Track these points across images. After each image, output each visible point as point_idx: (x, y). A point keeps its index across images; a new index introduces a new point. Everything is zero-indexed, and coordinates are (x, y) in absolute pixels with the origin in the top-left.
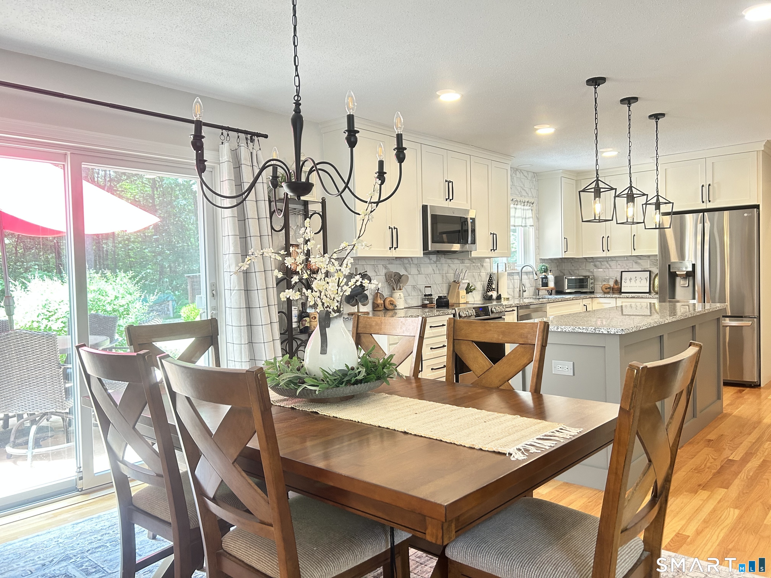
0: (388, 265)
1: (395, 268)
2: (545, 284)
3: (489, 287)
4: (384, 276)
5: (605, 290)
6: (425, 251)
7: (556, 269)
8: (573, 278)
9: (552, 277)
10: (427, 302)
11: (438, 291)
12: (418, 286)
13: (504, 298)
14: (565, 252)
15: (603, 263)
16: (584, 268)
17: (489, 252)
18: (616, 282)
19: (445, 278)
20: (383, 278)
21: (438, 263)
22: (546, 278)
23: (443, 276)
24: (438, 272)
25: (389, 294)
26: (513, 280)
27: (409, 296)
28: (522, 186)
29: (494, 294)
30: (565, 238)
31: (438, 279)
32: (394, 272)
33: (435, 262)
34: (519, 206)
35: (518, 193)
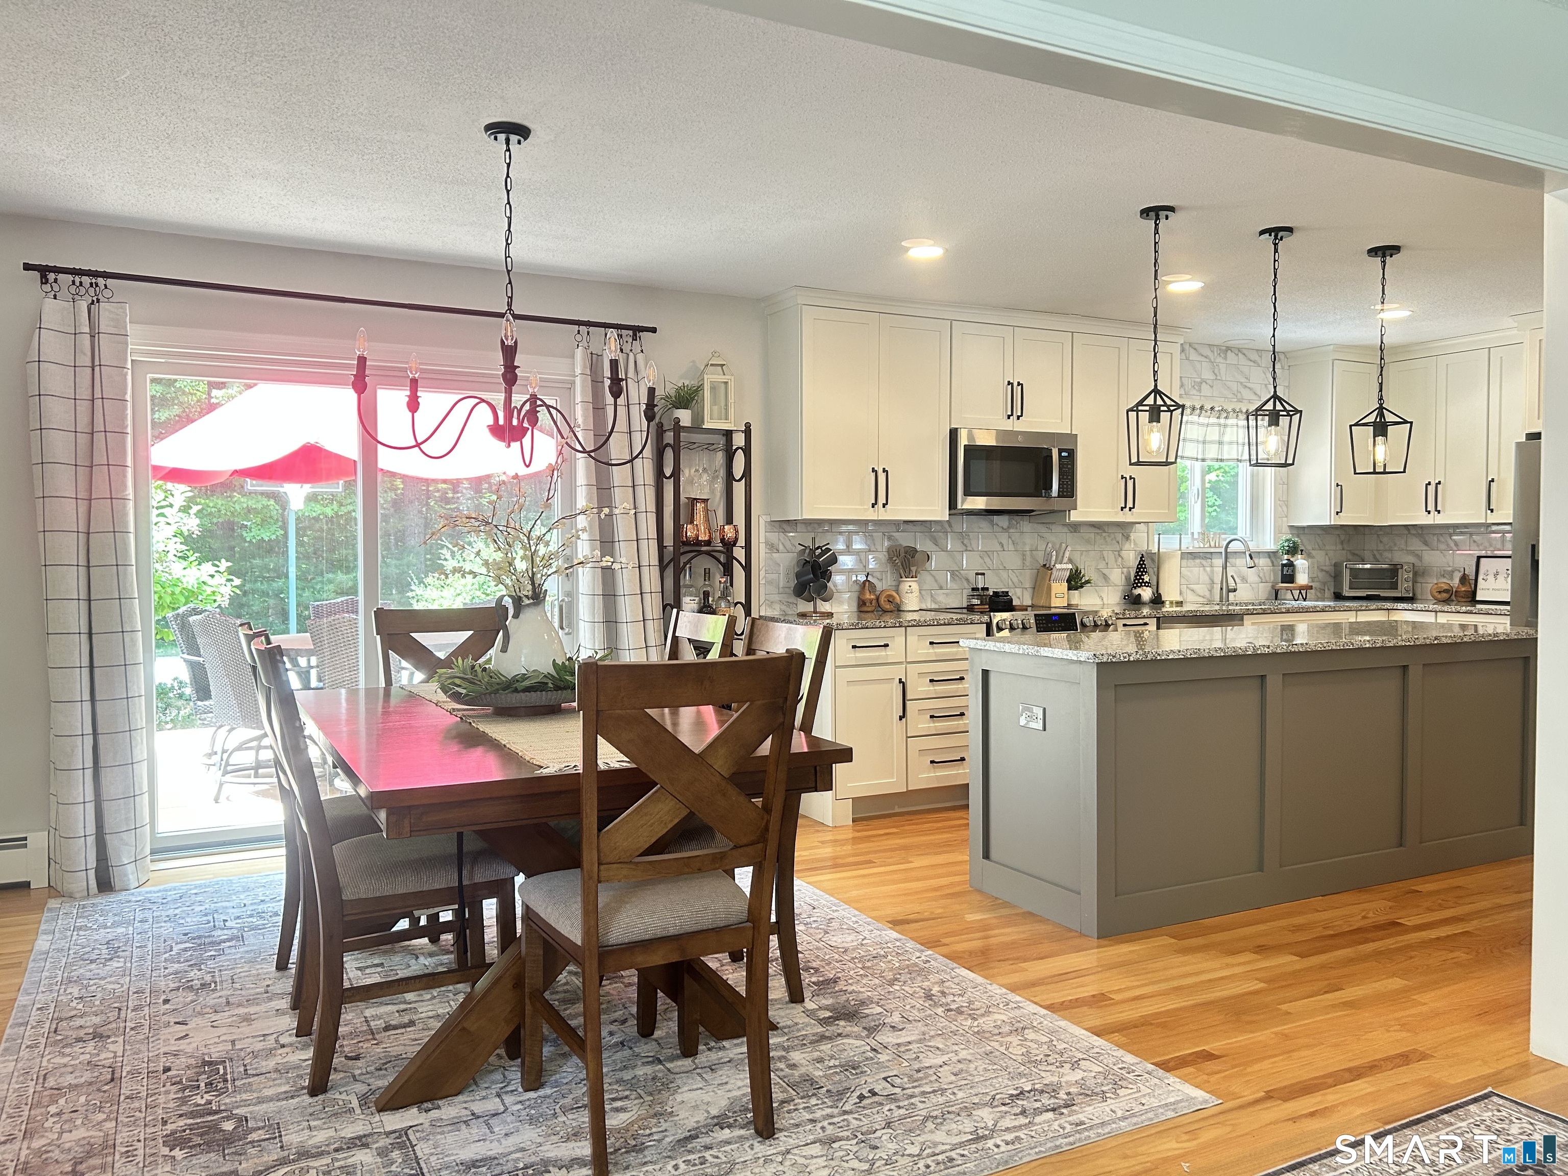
0: (894, 534)
1: (905, 540)
2: (1289, 578)
3: (1138, 580)
4: (886, 554)
5: (1436, 594)
6: (953, 512)
7: (1339, 547)
8: (1368, 566)
9: (1303, 564)
10: (976, 601)
11: (1010, 583)
12: (962, 572)
13: (1171, 603)
14: (1337, 513)
15: (1441, 539)
16: (1403, 546)
17: (1117, 513)
18: (1464, 579)
19: (1028, 559)
20: (883, 556)
21: (1011, 530)
22: (1291, 565)
23: (1024, 555)
24: (1011, 547)
25: (894, 583)
26: (1211, 566)
27: (941, 588)
28: (1243, 380)
29: (1146, 594)
30: (1338, 485)
31: (1012, 560)
32: (905, 544)
33: (1005, 530)
34: (1231, 421)
35: (1231, 396)
